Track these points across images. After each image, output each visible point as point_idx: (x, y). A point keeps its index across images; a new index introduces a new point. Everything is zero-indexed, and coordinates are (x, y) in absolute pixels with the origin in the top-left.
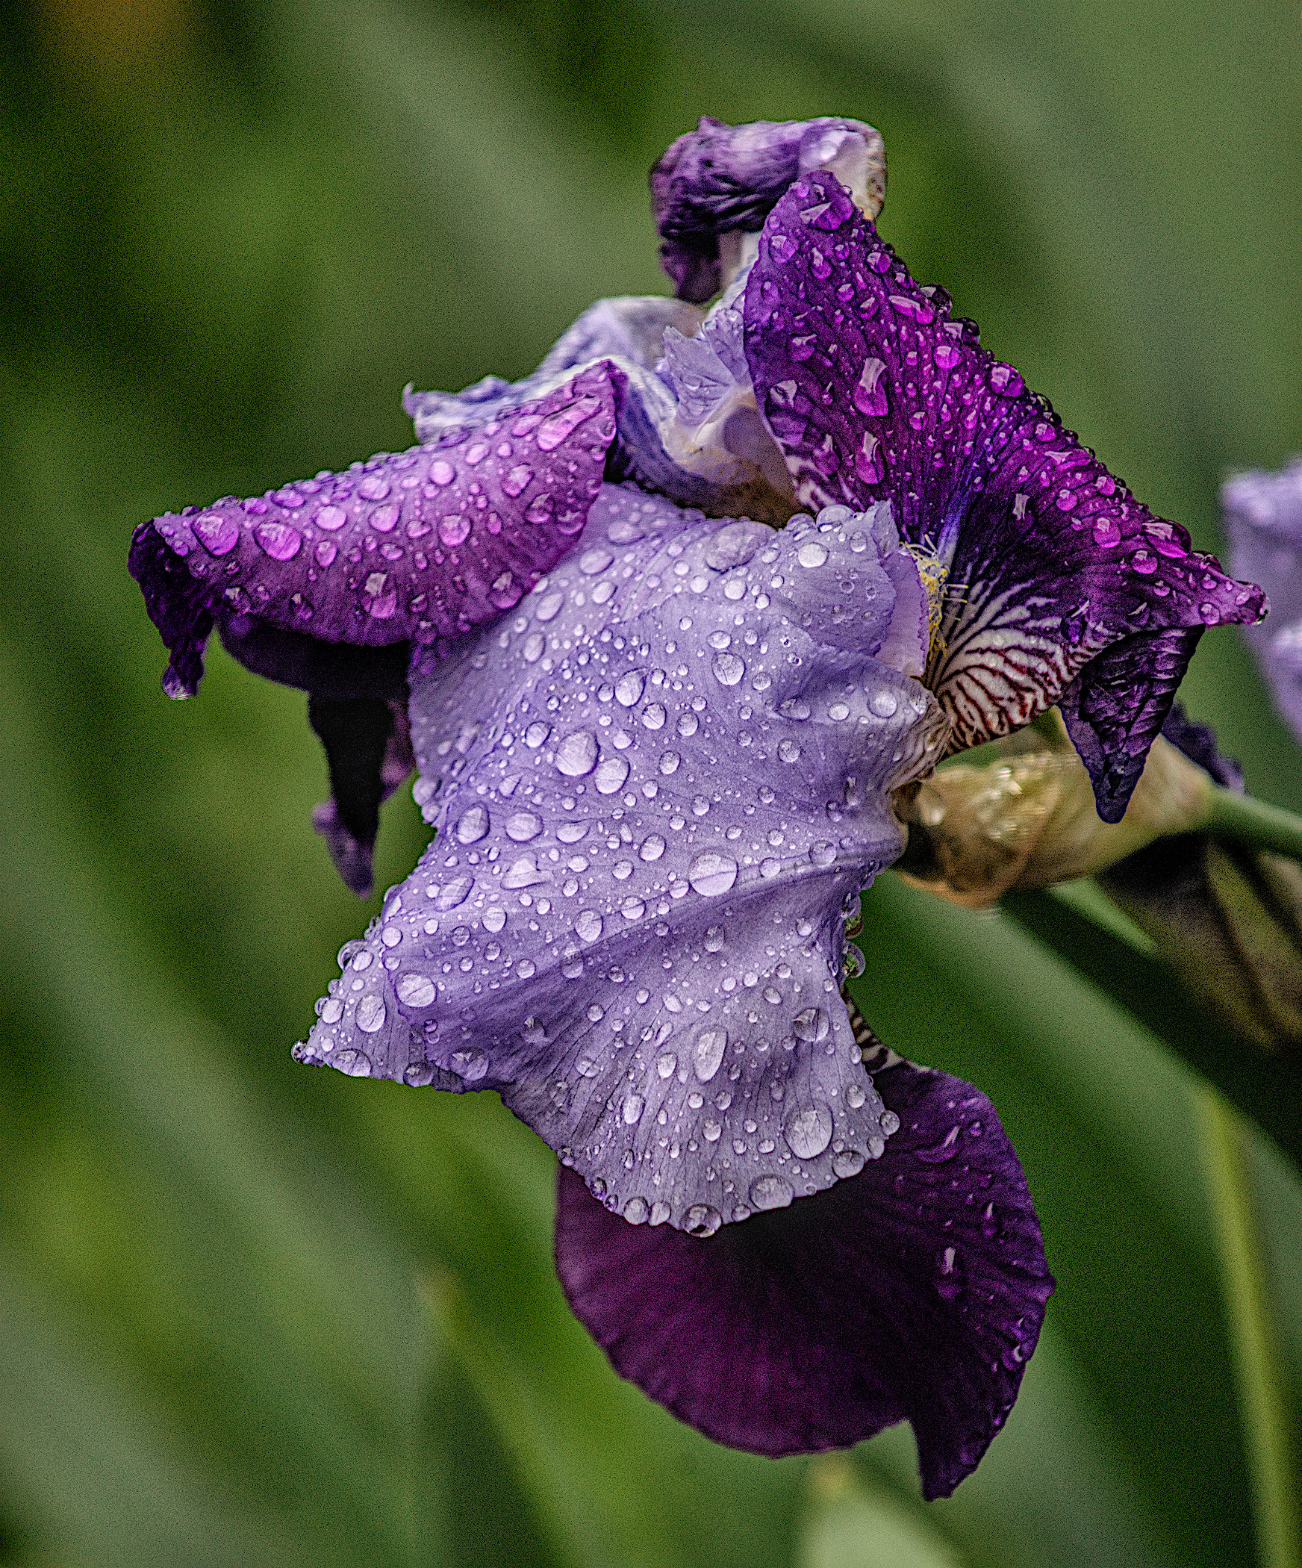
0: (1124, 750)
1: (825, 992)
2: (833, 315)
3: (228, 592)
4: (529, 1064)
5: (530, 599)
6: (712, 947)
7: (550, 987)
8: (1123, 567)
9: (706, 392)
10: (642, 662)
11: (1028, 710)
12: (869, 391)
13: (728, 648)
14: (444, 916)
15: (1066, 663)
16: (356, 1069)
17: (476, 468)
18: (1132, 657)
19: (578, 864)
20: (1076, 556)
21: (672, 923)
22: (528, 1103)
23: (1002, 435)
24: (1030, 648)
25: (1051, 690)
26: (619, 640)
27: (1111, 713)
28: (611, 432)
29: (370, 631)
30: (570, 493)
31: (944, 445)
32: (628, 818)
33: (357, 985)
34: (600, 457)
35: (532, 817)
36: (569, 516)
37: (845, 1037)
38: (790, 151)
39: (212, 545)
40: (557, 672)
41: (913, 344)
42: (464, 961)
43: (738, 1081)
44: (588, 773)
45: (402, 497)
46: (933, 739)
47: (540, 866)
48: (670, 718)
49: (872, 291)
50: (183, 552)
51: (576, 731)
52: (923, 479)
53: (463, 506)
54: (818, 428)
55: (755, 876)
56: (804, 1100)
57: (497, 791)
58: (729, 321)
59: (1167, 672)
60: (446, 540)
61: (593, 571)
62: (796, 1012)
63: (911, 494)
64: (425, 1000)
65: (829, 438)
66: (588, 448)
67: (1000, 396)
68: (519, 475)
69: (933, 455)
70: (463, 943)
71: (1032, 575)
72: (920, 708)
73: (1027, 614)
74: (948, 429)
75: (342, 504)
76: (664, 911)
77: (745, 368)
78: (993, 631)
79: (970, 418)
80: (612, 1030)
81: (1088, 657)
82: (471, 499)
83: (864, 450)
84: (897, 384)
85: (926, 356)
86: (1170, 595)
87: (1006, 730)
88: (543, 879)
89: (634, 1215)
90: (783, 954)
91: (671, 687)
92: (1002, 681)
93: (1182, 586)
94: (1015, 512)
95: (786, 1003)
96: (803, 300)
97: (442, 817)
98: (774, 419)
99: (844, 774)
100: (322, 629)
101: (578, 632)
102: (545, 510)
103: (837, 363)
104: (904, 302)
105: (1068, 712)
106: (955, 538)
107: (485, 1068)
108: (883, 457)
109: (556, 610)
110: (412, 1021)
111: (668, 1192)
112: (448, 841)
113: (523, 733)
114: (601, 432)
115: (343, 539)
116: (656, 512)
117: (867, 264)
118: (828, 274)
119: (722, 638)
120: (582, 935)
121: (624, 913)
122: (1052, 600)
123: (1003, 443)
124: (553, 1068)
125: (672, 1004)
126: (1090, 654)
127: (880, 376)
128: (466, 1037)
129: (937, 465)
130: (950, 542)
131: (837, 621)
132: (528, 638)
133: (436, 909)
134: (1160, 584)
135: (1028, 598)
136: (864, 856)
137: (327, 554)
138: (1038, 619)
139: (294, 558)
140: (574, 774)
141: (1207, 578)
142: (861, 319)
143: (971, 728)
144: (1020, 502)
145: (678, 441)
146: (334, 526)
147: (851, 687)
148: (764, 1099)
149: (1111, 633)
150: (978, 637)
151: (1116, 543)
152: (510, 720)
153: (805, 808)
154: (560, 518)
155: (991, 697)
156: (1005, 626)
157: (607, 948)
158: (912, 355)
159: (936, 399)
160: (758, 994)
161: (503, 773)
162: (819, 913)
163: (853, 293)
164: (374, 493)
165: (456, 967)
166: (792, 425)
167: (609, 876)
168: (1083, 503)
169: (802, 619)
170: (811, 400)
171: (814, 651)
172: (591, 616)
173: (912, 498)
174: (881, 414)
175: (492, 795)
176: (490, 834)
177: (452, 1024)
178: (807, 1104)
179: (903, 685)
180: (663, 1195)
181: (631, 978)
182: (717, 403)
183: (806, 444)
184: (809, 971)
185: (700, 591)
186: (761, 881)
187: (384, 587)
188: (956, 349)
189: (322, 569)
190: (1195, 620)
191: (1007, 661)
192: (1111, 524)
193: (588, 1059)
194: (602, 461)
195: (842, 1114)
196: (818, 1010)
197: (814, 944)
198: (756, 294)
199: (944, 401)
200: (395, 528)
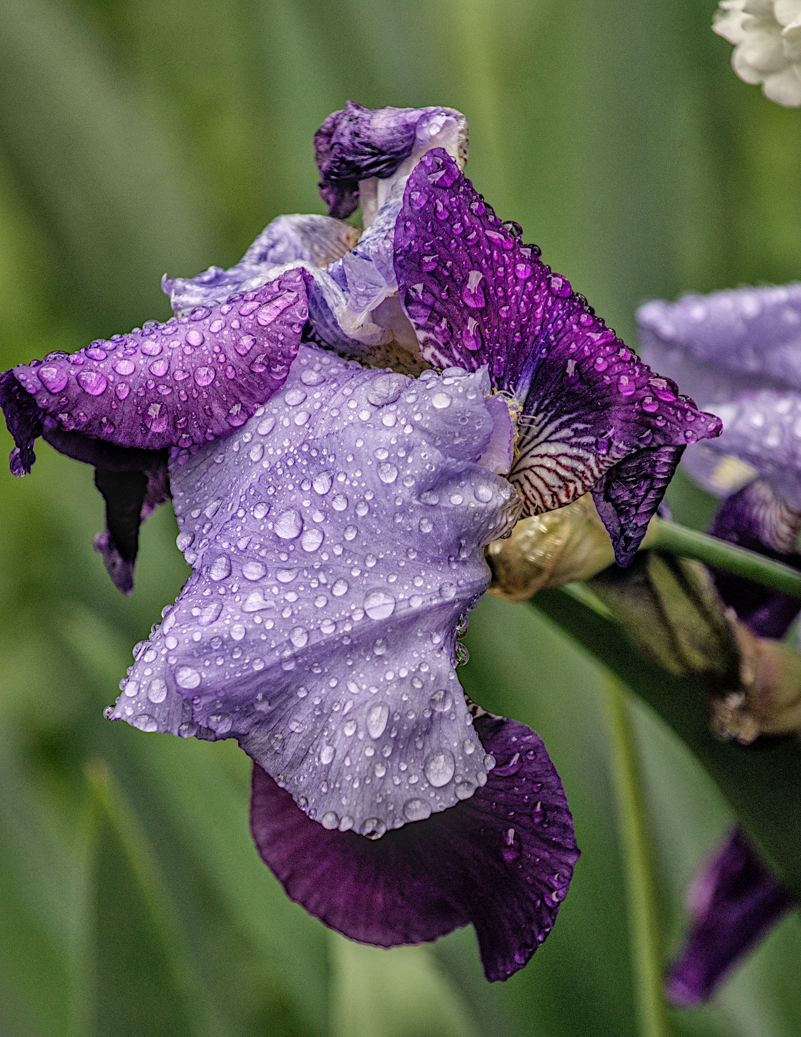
0: (634, 521)
1: (450, 680)
2: (450, 242)
3: (61, 416)
4: (256, 723)
5: (252, 421)
6: (378, 652)
7: (273, 676)
8: (637, 407)
9: (369, 292)
10: (330, 466)
11: (571, 494)
12: (473, 291)
13: (386, 459)
14: (205, 629)
15: (598, 466)
16: (148, 727)
17: (218, 336)
18: (640, 463)
19: (291, 597)
20: (606, 400)
21: (353, 636)
22: (256, 747)
23: (560, 322)
24: (573, 455)
25: (587, 483)
26: (314, 451)
27: (626, 499)
28: (305, 315)
29: (150, 441)
30: (279, 354)
31: (522, 328)
32: (324, 568)
33: (148, 672)
34: (298, 330)
35: (259, 564)
36: (279, 368)
37: (463, 709)
38: (410, 129)
39: (50, 386)
40: (272, 470)
41: (501, 262)
42: (219, 658)
43: (395, 738)
44: (297, 538)
45: (170, 354)
46: (512, 513)
47: (267, 598)
48: (350, 504)
49: (474, 228)
50: (32, 392)
51: (287, 510)
52: (507, 349)
53: (210, 360)
54: (438, 313)
55: (406, 606)
56: (436, 748)
57: (236, 546)
58: (385, 247)
59: (663, 474)
60: (199, 382)
61: (294, 404)
62: (432, 693)
63: (499, 357)
64: (194, 683)
65: (445, 320)
66: (291, 325)
67: (557, 297)
68: (246, 341)
69: (514, 334)
70: (217, 647)
71: (576, 409)
72: (505, 495)
73: (572, 434)
74: (525, 318)
75: (131, 358)
76: (348, 628)
77: (394, 276)
78: (548, 444)
79: (539, 311)
80: (313, 703)
81: (613, 463)
82: (214, 356)
83: (468, 328)
84: (491, 288)
85: (510, 270)
86: (666, 425)
87: (557, 505)
88: (268, 606)
89: (328, 822)
90: (423, 656)
91: (351, 484)
92: (554, 476)
93: (674, 419)
94: (568, 371)
95: (425, 687)
96: (430, 233)
97: (199, 561)
98: (410, 308)
99: (459, 538)
100: (120, 439)
101: (286, 443)
102: (263, 364)
103: (452, 273)
104: (495, 235)
105: (597, 496)
106: (528, 386)
107: (230, 725)
108: (481, 334)
109: (271, 428)
110: (184, 697)
111: (352, 809)
112: (204, 578)
113: (252, 509)
114: (299, 315)
115: (134, 381)
116: (330, 363)
117: (471, 210)
118: (446, 217)
119: (383, 453)
120: (295, 643)
121: (322, 629)
122: (589, 426)
123: (560, 327)
124: (273, 725)
125: (353, 688)
126: (614, 461)
127: (480, 283)
128: (219, 706)
129: (517, 340)
130: (524, 388)
131: (456, 442)
132: (252, 446)
133: (198, 624)
134: (660, 418)
135: (572, 424)
136: (471, 591)
137: (123, 391)
138: (580, 437)
139: (102, 394)
140: (287, 538)
141: (689, 414)
142: (467, 245)
143: (534, 505)
144: (571, 365)
145: (348, 321)
146: (127, 373)
147: (463, 483)
148: (411, 749)
149: (629, 449)
150: (539, 447)
151: (633, 392)
152: (242, 500)
153: (436, 561)
154: (273, 369)
155: (547, 485)
156: (557, 441)
157: (311, 651)
158: (501, 269)
159: (516, 299)
160: (408, 682)
161: (239, 534)
162: (445, 628)
163: (462, 228)
164: (151, 351)
165: (213, 662)
166: (422, 311)
167: (312, 605)
168: (611, 366)
169: (435, 441)
170: (434, 295)
171: (443, 462)
172: (294, 434)
173: (500, 359)
174: (480, 306)
175: (233, 549)
176: (232, 575)
177: (211, 699)
178: (438, 752)
179: (495, 481)
180: (348, 811)
181: (326, 670)
182: (375, 298)
183: (429, 323)
184: (439, 666)
185: (365, 420)
186: (410, 610)
187: (160, 412)
188: (528, 265)
189: (120, 401)
190: (681, 441)
191: (558, 463)
192: (629, 380)
193: (297, 721)
194: (299, 333)
195: (460, 758)
196: (445, 692)
197: (442, 649)
198: (401, 229)
199: (522, 300)
200: (166, 374)
